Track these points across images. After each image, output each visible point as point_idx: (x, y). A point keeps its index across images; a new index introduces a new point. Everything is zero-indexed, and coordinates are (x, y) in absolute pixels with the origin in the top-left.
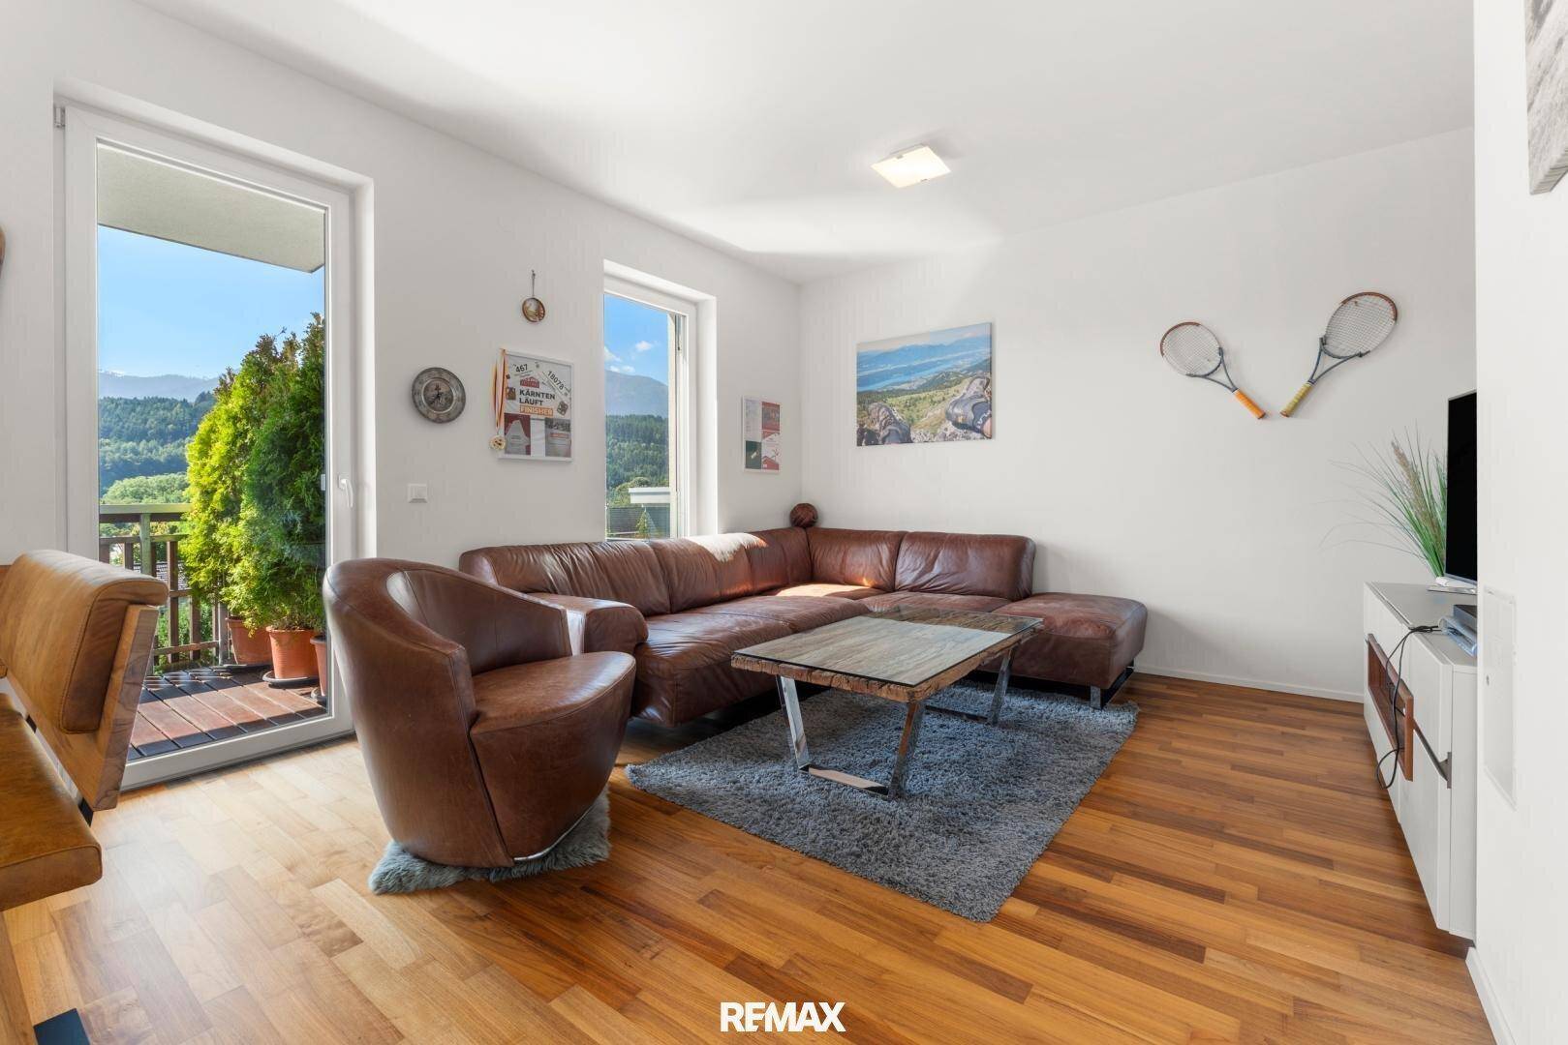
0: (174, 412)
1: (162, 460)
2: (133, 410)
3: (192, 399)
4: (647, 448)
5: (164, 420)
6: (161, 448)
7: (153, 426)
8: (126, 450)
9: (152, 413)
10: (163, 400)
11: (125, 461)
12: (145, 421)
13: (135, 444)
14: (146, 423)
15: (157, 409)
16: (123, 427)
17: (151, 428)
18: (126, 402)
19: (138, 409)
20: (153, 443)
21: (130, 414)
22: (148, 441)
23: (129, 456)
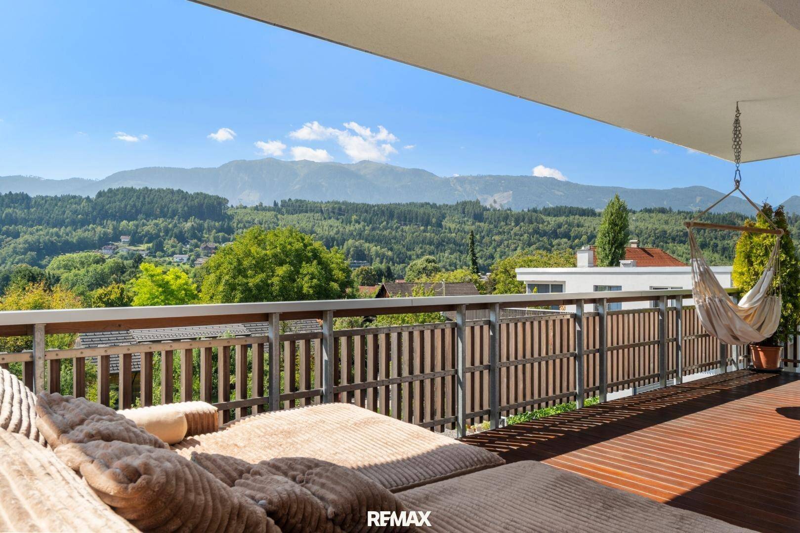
0: (82, 205)
1: (74, 241)
2: (56, 205)
3: (93, 196)
4: (425, 231)
5: (76, 211)
6: (74, 233)
7: (69, 216)
8: (52, 234)
9: (68, 206)
10: (74, 197)
11: (52, 242)
12: (64, 212)
13: (58, 230)
14: (64, 214)
15: (71, 203)
16: (50, 217)
17: (67, 218)
18: (52, 199)
19: (59, 204)
20: (69, 229)
21: (54, 207)
22: (66, 227)
23: (55, 238)
